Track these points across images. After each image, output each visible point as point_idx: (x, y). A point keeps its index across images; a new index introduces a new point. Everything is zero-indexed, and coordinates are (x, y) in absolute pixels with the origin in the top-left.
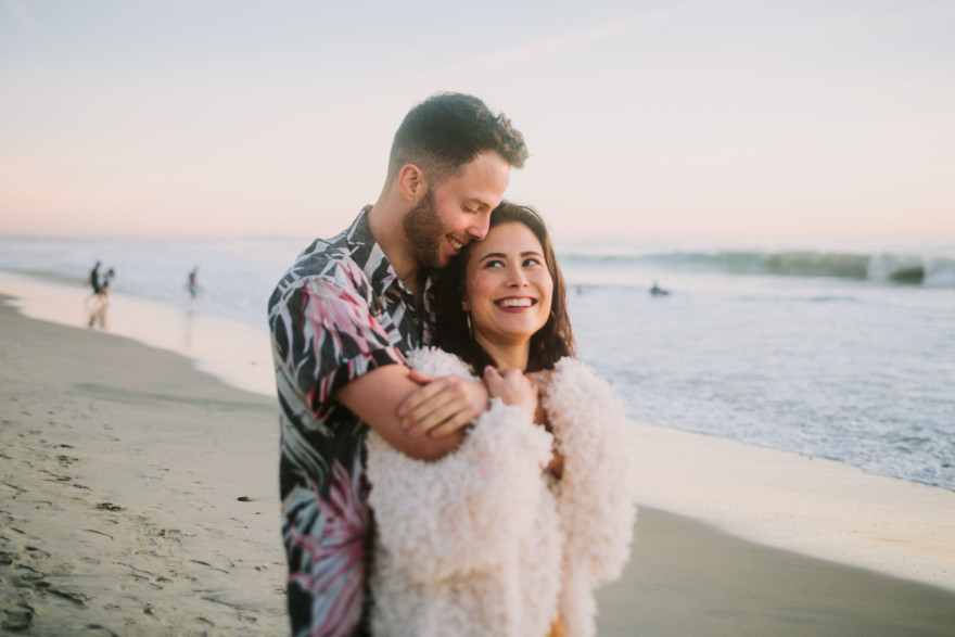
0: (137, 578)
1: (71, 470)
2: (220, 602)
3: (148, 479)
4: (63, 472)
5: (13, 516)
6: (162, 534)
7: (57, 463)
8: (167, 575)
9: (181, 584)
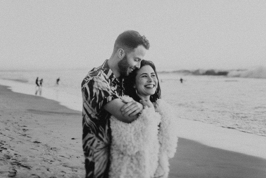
0: (45, 161)
1: (27, 133)
2: (67, 167)
3: (47, 134)
4: (24, 133)
5: (11, 146)
6: (51, 149)
7: (22, 131)
8: (53, 160)
9: (57, 162)
